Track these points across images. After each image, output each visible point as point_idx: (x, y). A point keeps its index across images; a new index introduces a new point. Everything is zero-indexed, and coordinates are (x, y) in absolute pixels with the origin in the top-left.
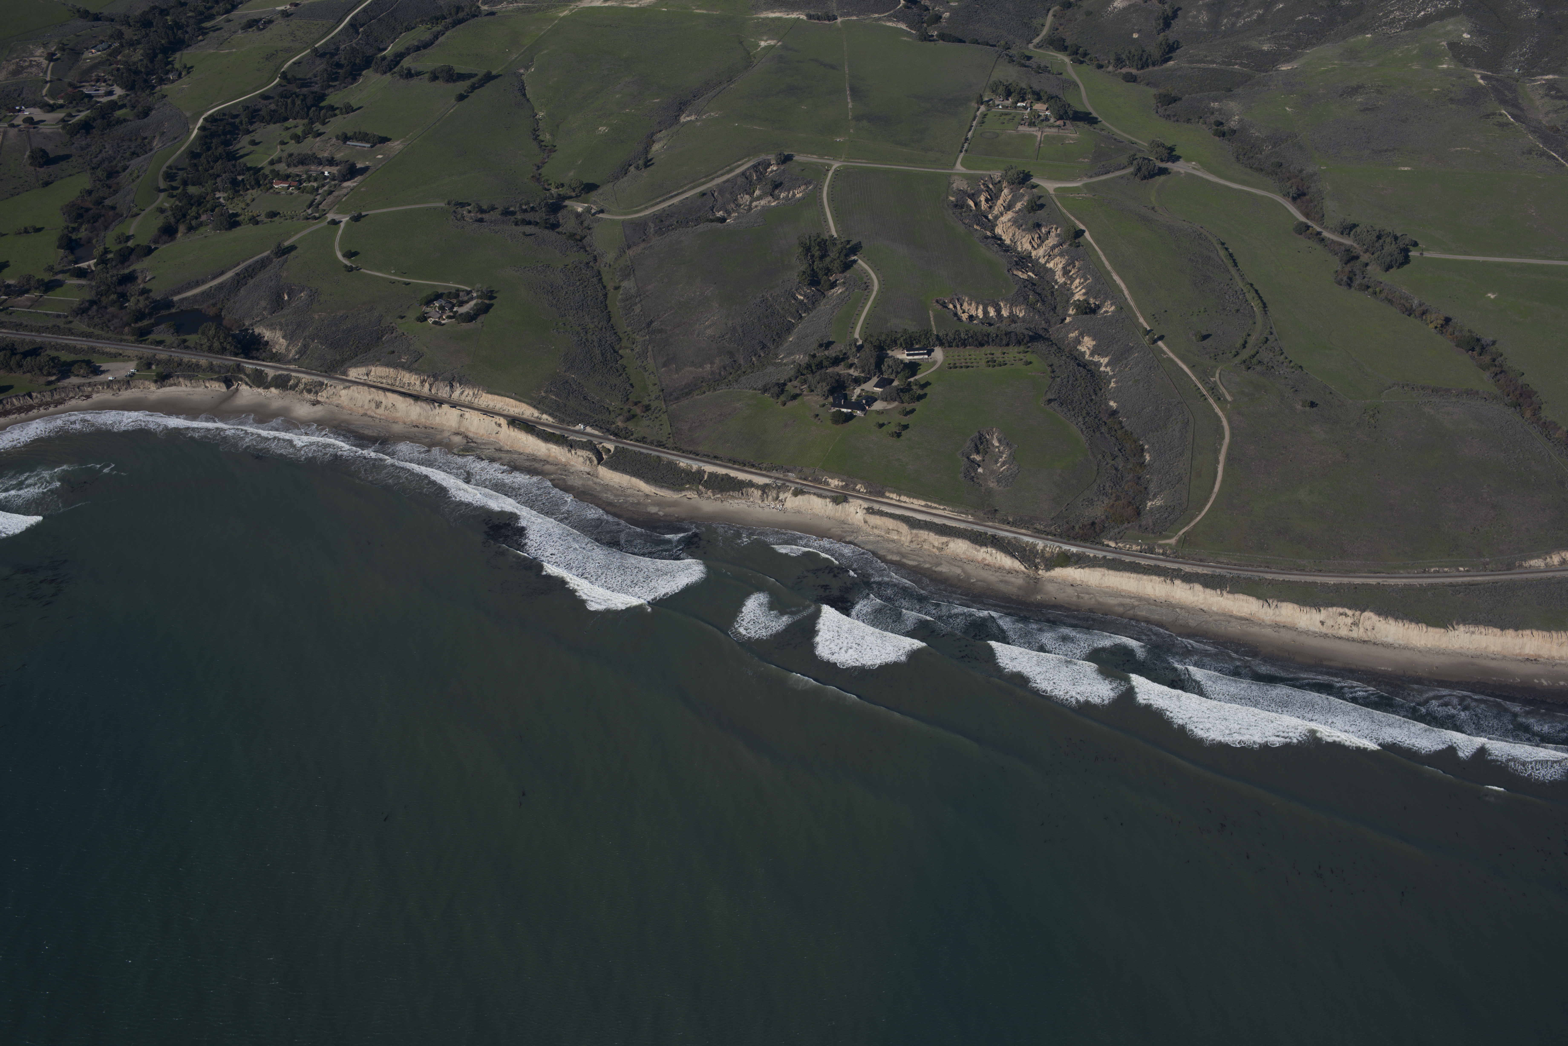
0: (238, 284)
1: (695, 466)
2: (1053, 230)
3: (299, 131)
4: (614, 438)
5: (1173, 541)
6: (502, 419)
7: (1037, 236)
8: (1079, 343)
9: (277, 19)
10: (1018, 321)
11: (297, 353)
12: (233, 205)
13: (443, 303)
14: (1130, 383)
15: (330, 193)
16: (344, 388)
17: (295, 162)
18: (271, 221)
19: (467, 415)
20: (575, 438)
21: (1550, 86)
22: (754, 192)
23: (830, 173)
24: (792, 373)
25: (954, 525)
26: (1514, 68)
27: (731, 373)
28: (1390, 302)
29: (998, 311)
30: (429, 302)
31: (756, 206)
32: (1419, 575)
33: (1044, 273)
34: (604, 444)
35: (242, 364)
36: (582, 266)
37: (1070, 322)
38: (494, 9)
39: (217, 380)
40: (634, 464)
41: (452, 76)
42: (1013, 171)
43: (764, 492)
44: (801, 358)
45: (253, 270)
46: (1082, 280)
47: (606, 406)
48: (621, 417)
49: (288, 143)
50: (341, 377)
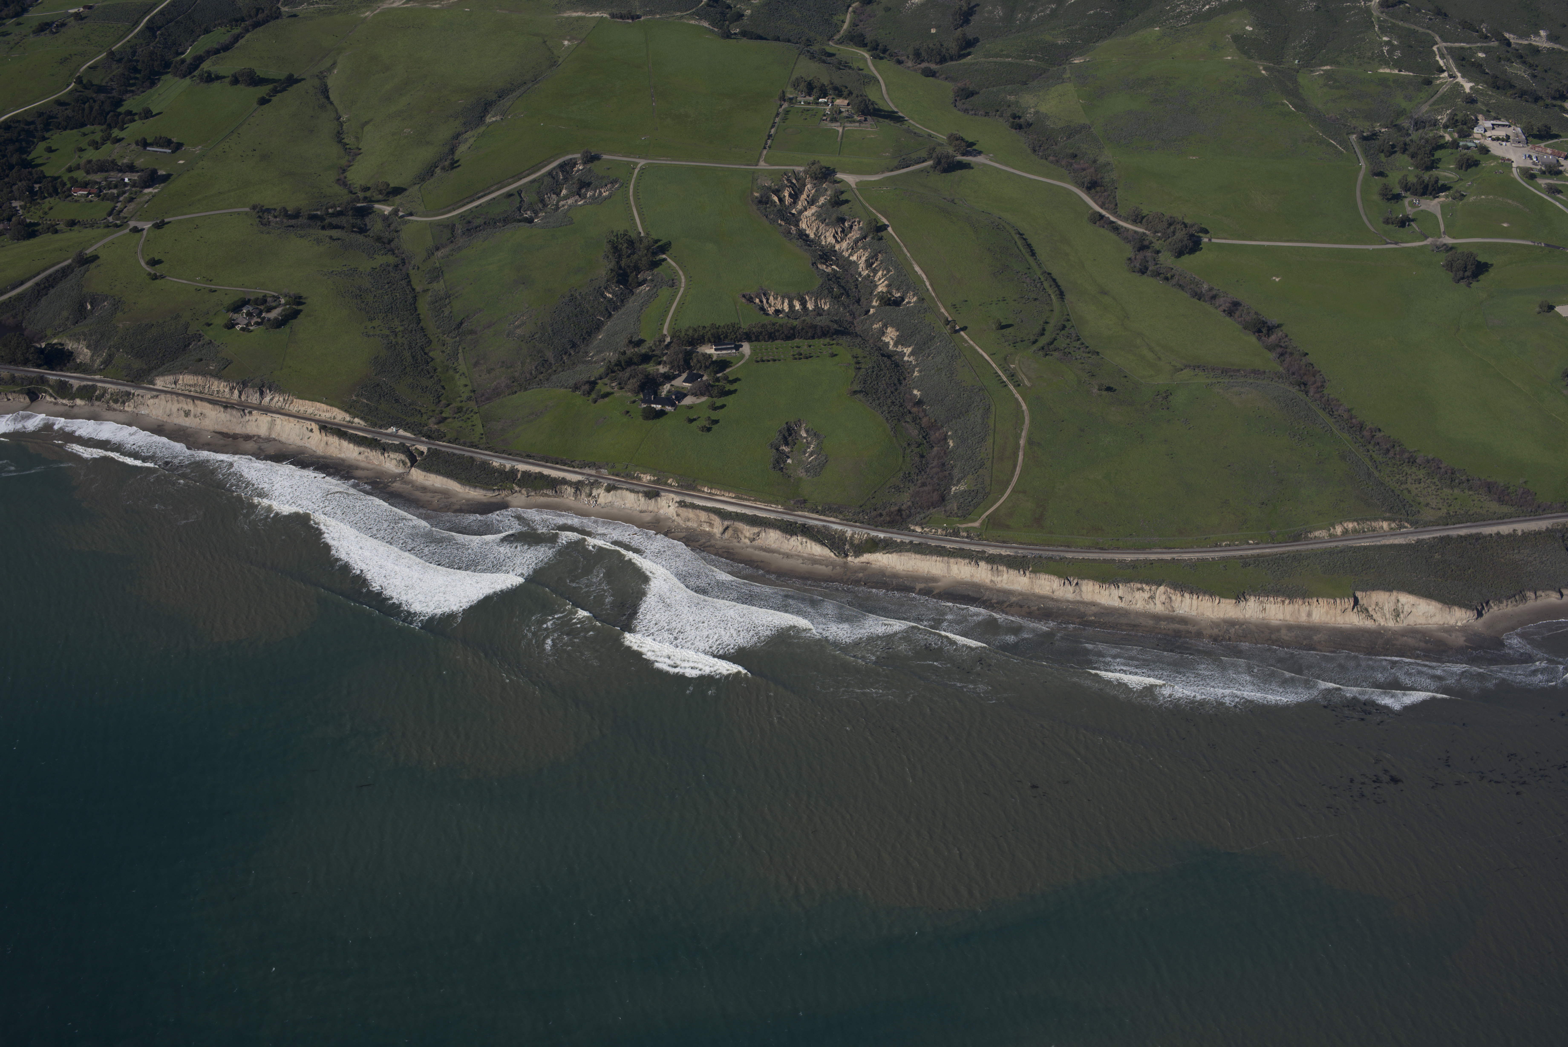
0: (38, 294)
1: (508, 465)
2: (856, 223)
3: (98, 137)
4: (427, 440)
5: (976, 524)
6: (313, 424)
7: (840, 230)
8: (883, 333)
9: (70, 22)
10: (824, 314)
11: (102, 363)
12: (30, 213)
13: (251, 308)
14: (933, 372)
15: (131, 200)
16: (152, 397)
17: (94, 168)
18: (70, 230)
19: (278, 422)
20: (387, 441)
21: (1328, 75)
22: (561, 191)
23: (636, 171)
24: (602, 370)
25: (764, 516)
26: (1294, 59)
27: (542, 373)
28: (1181, 287)
29: (803, 304)
30: (237, 308)
31: (563, 206)
32: (1211, 549)
33: (848, 265)
34: (417, 446)
35: (46, 376)
36: (390, 269)
37: (874, 314)
38: (294, 10)
39: (21, 392)
40: (447, 465)
41: (254, 80)
42: (816, 166)
43: (577, 489)
44: (611, 356)
45: (54, 279)
46: (885, 272)
47: (419, 408)
48: (433, 419)
49: (85, 150)
50: (148, 386)
